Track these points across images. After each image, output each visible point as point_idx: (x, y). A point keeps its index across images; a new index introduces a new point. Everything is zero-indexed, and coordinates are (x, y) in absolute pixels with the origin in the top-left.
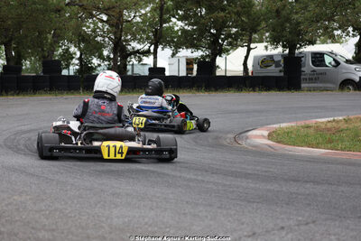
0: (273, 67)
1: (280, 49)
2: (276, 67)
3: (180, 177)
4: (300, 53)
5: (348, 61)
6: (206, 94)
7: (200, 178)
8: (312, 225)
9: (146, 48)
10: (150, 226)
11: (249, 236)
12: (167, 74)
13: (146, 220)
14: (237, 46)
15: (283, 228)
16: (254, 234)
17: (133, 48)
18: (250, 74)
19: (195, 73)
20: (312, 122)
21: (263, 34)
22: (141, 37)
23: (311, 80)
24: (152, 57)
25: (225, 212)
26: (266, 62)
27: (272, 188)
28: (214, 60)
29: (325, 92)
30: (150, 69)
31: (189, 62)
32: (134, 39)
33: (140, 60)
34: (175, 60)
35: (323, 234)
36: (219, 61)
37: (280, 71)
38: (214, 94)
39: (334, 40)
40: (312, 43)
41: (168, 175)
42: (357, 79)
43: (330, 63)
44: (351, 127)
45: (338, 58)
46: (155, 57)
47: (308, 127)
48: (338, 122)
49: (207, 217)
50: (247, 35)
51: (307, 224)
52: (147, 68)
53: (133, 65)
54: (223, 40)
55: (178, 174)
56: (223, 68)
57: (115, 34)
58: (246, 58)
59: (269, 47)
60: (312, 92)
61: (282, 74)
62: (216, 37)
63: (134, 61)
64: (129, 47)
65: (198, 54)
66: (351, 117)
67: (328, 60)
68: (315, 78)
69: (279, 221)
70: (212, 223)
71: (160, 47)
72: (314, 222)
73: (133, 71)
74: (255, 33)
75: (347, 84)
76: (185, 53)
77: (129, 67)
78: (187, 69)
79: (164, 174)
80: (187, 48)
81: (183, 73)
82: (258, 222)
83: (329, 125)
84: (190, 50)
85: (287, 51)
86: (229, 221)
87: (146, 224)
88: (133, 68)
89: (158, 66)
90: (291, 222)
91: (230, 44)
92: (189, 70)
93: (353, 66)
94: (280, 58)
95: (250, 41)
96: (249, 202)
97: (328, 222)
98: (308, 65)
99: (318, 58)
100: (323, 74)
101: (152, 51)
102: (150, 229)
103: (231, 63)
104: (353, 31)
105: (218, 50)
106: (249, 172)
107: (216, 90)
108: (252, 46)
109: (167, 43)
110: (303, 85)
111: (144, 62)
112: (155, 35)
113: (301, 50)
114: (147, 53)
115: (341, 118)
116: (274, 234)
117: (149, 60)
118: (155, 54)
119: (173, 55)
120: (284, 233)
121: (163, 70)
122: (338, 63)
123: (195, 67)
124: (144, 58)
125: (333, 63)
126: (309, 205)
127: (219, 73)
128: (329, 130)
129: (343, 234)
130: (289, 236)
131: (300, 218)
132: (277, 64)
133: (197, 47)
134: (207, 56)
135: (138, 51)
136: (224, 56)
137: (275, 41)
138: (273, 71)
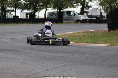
0: (54, 16)
1: (56, 10)
2: (55, 16)
3: (23, 52)
4: (63, 11)
5: (78, 14)
6: (32, 24)
7: (30, 52)
8: (66, 67)
9: (12, 9)
10: (13, 68)
11: (46, 71)
12: (19, 18)
13: (12, 66)
14: (42, 9)
15: (57, 68)
16: (47, 70)
17: (8, 9)
18: (47, 18)
19: (28, 18)
20: (67, 33)
21: (51, 5)
22: (11, 6)
23: (66, 20)
24: (14, 12)
25: (38, 63)
26: (52, 14)
27: (53, 55)
28: (35, 13)
29: (71, 24)
30: (14, 16)
31: (27, 14)
32: (8, 6)
33: (10, 13)
34: (22, 13)
35: (70, 69)
36: (37, 14)
37: (57, 17)
38: (35, 24)
39: (74, 7)
40: (67, 8)
41: (19, 51)
42: (81, 20)
43: (72, 14)
44: (79, 35)
45: (75, 13)
46: (15, 12)
47: (65, 35)
48: (75, 33)
49: (32, 64)
50: (46, 5)
51: (65, 66)
52: (13, 16)
53: (8, 15)
54: (38, 7)
55: (23, 50)
56: (38, 16)
57: (2, 5)
58: (45, 13)
59: (53, 9)
60: (67, 24)
61: (57, 18)
62: (35, 6)
63: (8, 13)
64: (7, 9)
65: (30, 11)
66: (79, 32)
67: (72, 13)
68: (68, 19)
69: (55, 66)
70: (33, 66)
71: (17, 9)
72: (67, 66)
73: (8, 17)
74: (48, 4)
75: (78, 21)
76: (25, 11)
77: (7, 16)
78: (26, 16)
79: (18, 50)
80: (26, 9)
81: (25, 17)
82: (49, 66)
83: (72, 34)
84: (27, 10)
85: (59, 10)
86: (39, 66)
87: (12, 67)
88: (8, 16)
89: (16, 15)
90: (59, 66)
91: (40, 8)
92: (27, 16)
93: (80, 15)
94: (56, 13)
95: (47, 7)
96: (46, 59)
97: (71, 66)
98: (66, 15)
99: (69, 13)
100: (70, 18)
101: (14, 10)
102: (13, 69)
103: (40, 14)
104: (80, 4)
105: (36, 10)
106: (46, 49)
107: (36, 23)
108: (47, 9)
109: (19, 8)
110: (64, 22)
111: (12, 14)
112: (15, 5)
113: (63, 10)
114: (12, 11)
115: (76, 32)
116: (54, 70)
117: (13, 13)
118: (15, 11)
119: (21, 12)
120: (57, 69)
121: (18, 16)
122: (75, 14)
123: (29, 15)
124: (12, 13)
125: (73, 14)
126: (65, 60)
127: (36, 17)
128: (72, 36)
129: (76, 69)
130: (59, 70)
131: (62, 65)
132: (55, 15)
133: (29, 9)
134: (33, 12)
135: (10, 10)
136: (38, 12)
137: (55, 7)
138: (54, 17)
